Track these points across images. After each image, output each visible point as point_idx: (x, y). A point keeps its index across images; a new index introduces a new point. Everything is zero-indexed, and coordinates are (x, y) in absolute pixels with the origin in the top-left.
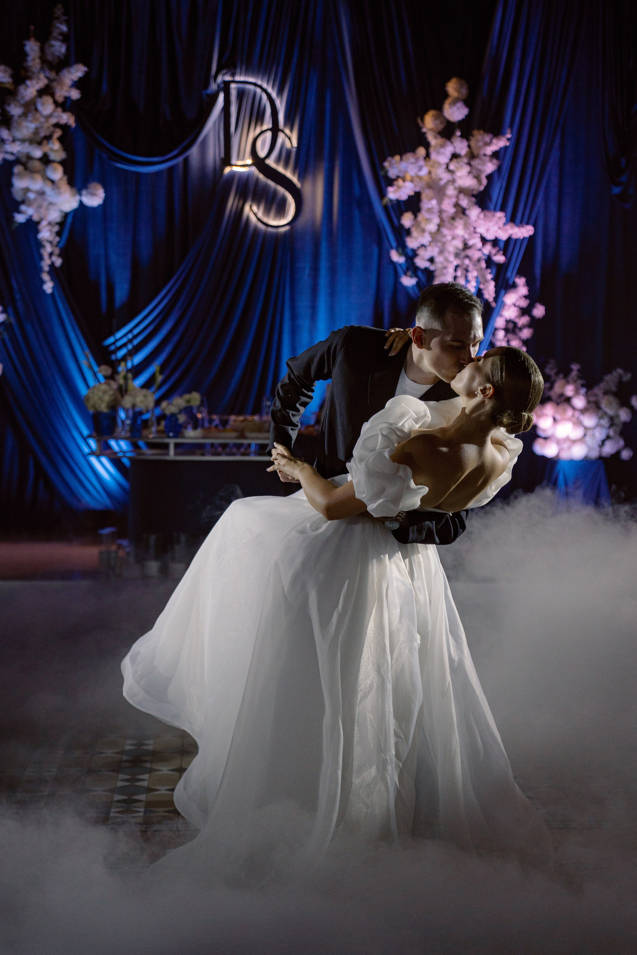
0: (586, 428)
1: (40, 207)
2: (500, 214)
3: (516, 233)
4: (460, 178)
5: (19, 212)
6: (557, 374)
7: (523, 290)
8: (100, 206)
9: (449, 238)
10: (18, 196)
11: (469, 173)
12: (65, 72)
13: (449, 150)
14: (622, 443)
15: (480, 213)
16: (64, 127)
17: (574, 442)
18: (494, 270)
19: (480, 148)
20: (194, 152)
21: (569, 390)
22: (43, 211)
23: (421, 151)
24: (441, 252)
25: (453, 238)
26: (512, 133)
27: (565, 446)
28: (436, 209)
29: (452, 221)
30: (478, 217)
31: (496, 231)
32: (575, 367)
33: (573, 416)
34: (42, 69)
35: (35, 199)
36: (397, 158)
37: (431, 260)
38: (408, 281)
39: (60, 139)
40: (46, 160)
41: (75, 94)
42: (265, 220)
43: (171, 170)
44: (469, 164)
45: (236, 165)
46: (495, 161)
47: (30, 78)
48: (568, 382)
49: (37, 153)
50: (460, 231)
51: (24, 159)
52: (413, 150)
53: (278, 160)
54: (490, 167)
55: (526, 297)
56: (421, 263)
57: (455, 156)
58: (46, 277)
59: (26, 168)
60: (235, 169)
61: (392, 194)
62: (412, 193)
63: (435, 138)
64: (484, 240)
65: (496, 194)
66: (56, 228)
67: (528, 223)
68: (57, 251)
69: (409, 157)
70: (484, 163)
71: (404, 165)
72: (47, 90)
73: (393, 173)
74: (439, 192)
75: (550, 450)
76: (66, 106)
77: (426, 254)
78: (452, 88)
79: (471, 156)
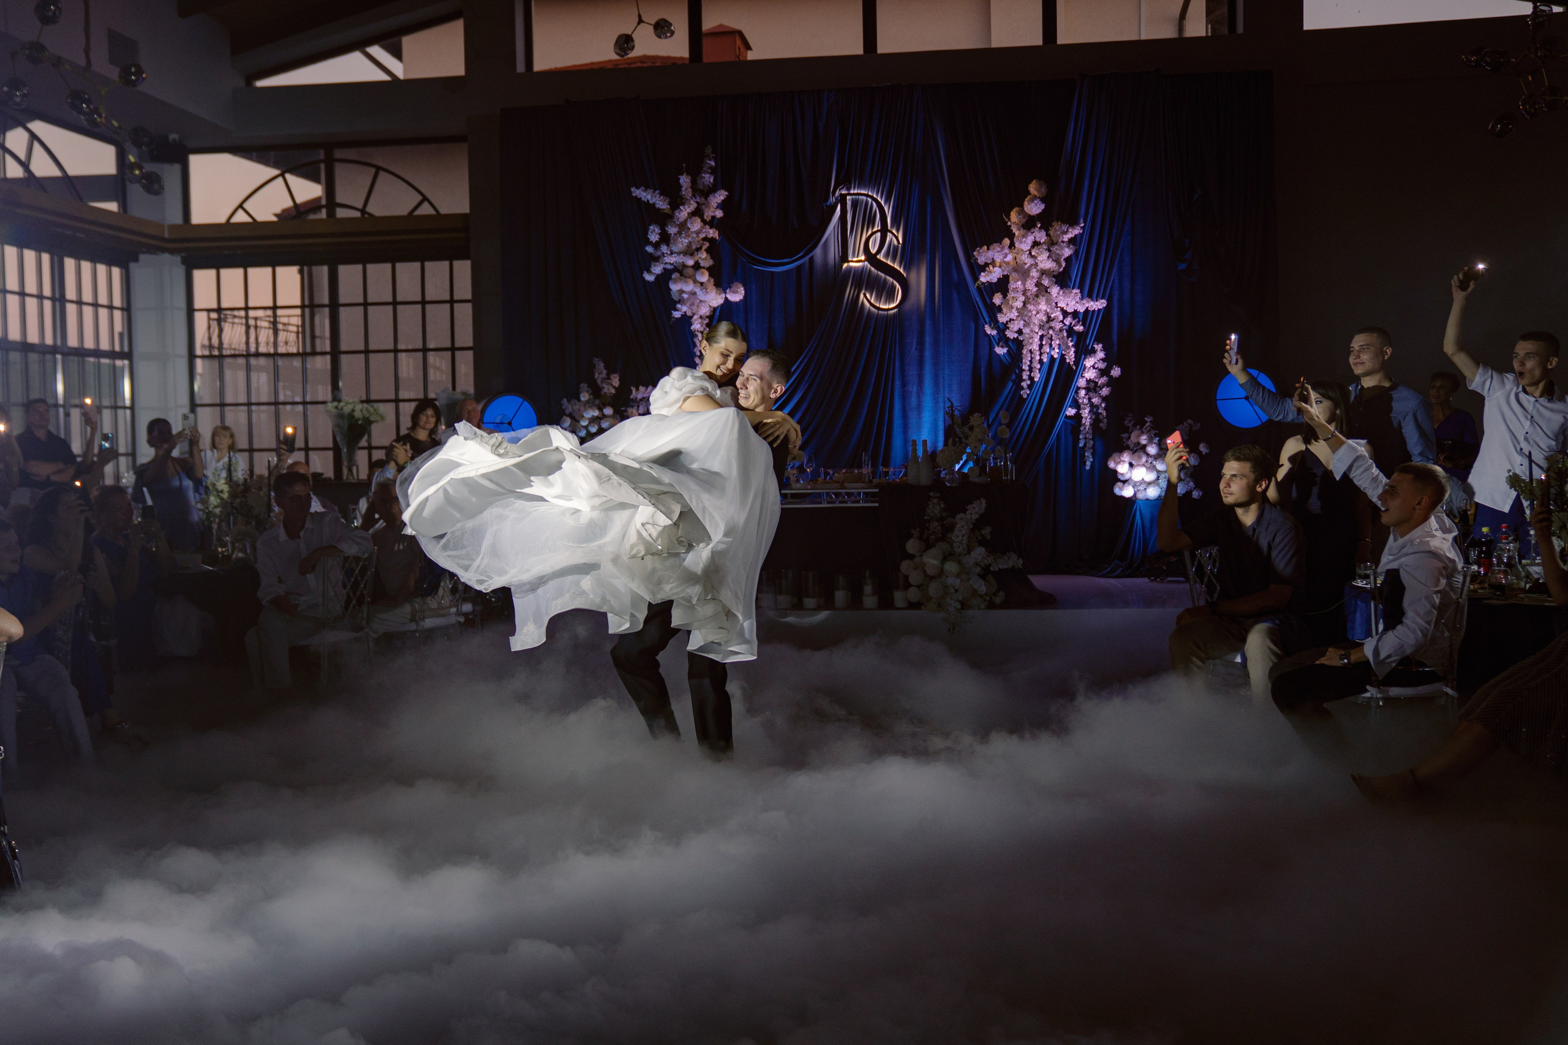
0: (1158, 472)
1: (693, 304)
2: (1077, 290)
3: (1092, 306)
4: (1042, 261)
5: (676, 309)
6: (1135, 426)
7: (1101, 355)
8: (741, 300)
9: (1034, 312)
10: (676, 297)
11: (1048, 257)
12: (711, 197)
13: (1030, 239)
14: (1191, 484)
15: (1060, 290)
16: (711, 241)
17: (1149, 484)
18: (1075, 339)
19: (1059, 236)
20: (818, 251)
21: (1143, 440)
22: (694, 308)
23: (1007, 241)
24: (1027, 324)
25: (1038, 312)
26: (1084, 222)
27: (1141, 488)
28: (1022, 288)
29: (1036, 298)
30: (1059, 293)
31: (1075, 305)
32: (1149, 419)
33: (1147, 461)
34: (693, 196)
35: (688, 299)
36: (986, 247)
37: (1020, 332)
38: (1001, 351)
39: (707, 251)
40: (697, 266)
41: (719, 214)
42: (878, 305)
43: (799, 268)
44: (1049, 251)
45: (852, 261)
46: (1072, 247)
47: (683, 204)
48: (1143, 433)
49: (691, 262)
50: (1043, 306)
51: (680, 268)
52: (999, 240)
53: (887, 255)
54: (1067, 252)
55: (1103, 360)
56: (1011, 335)
57: (1036, 244)
59: (681, 275)
60: (851, 264)
61: (984, 278)
62: (1001, 276)
63: (1019, 230)
64: (1065, 313)
65: (1075, 273)
67: (1102, 297)
69: (996, 247)
70: (1062, 248)
71: (990, 254)
72: (698, 213)
73: (981, 260)
74: (1024, 274)
75: (1128, 492)
76: (712, 223)
77: (1015, 326)
78: (1033, 188)
79: (1051, 243)
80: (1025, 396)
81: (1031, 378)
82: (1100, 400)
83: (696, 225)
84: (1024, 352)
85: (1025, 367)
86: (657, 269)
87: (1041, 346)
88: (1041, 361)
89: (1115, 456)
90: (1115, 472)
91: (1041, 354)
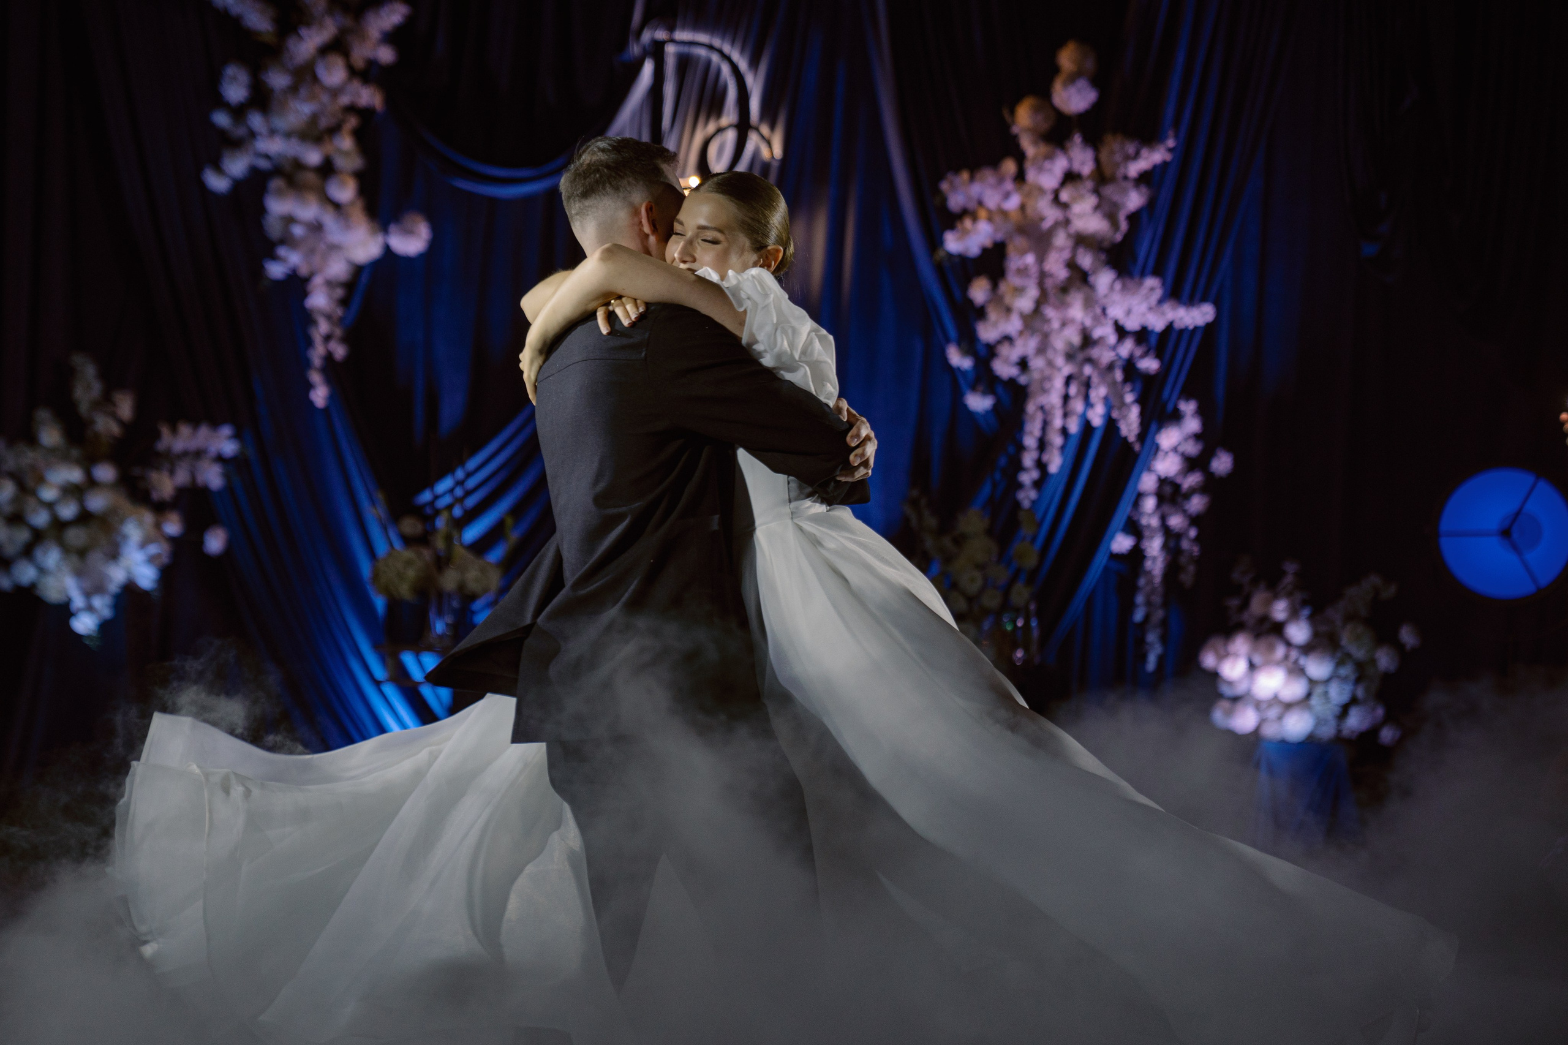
0: (1312, 682)
1: (312, 251)
2: (1151, 282)
3: (1181, 319)
4: (1080, 216)
5: (274, 257)
6: (1255, 582)
7: (1192, 424)
8: (419, 254)
9: (1056, 325)
10: (273, 227)
11: (1097, 208)
12: (371, 16)
13: (1060, 165)
14: (1380, 713)
15: (1114, 282)
16: (365, 114)
17: (1288, 706)
18: (1139, 385)
19: (1118, 164)
21: (1280, 610)
22: (317, 260)
23: (1009, 166)
24: (1042, 350)
25: (1064, 324)
26: (1176, 137)
27: (1273, 713)
28: (1034, 270)
29: (1062, 294)
30: (1111, 288)
31: (1144, 314)
32: (1291, 568)
33: (1286, 657)
34: (330, 11)
35: (304, 237)
36: (965, 175)
37: (1023, 364)
38: (978, 403)
39: (353, 135)
40: (327, 169)
41: (386, 55)
43: (551, 194)
44: (1096, 191)
46: (1144, 190)
47: (308, 24)
48: (1276, 597)
49: (313, 157)
50: (1077, 311)
51: (288, 168)
52: (994, 163)
54: (1134, 200)
55: (1197, 437)
56: (1004, 368)
57: (1070, 177)
58: (316, 377)
59: (292, 183)
61: (953, 243)
62: (988, 243)
63: (1035, 143)
64: (1121, 332)
65: (1145, 247)
66: (339, 292)
67: (1204, 299)
68: (338, 332)
69: (988, 175)
70: (1124, 192)
71: (976, 189)
72: (337, 46)
73: (956, 201)
74: (1041, 241)
75: (1245, 721)
76: (368, 73)
77: (1014, 353)
78: (1067, 59)
79: (1102, 178)
80: (1026, 504)
81: (1041, 465)
82: (1186, 523)
83: (334, 74)
84: (1031, 407)
85: (1030, 441)
86: (237, 166)
87: (1066, 398)
88: (1064, 431)
89: (1217, 642)
90: (1214, 676)
91: (1066, 415)
